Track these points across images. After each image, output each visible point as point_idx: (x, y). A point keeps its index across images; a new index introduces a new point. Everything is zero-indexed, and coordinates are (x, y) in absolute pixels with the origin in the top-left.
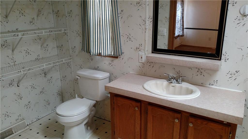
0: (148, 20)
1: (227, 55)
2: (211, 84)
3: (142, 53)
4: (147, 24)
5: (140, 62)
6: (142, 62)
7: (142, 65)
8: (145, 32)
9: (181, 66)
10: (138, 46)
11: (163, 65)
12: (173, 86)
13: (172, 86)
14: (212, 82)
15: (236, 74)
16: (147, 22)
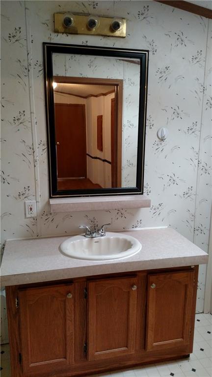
0: (38, 148)
1: (148, 187)
2: (135, 226)
3: (31, 201)
4: (36, 153)
5: (29, 218)
6: (33, 216)
7: (33, 221)
8: (35, 166)
9: (96, 210)
10: (22, 190)
11: (69, 214)
12: (97, 242)
13: (95, 242)
14: (135, 223)
15: (160, 208)
16: (37, 150)
